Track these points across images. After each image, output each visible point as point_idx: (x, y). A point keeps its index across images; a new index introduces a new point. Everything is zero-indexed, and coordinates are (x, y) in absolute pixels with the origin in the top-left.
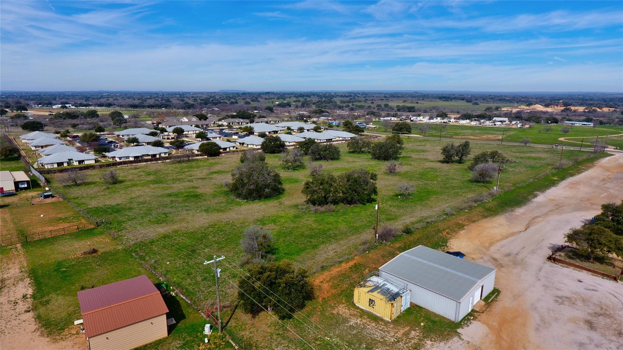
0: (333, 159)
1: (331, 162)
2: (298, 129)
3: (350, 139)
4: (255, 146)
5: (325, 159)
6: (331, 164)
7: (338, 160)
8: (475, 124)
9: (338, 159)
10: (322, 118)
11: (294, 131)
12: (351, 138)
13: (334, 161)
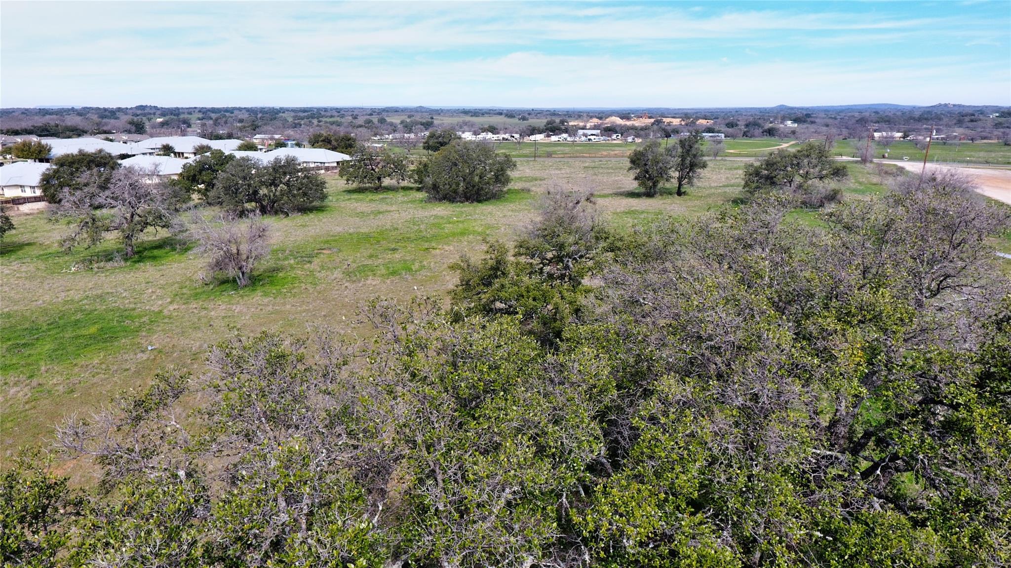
0: (304, 210)
1: (299, 219)
2: (197, 149)
3: (335, 164)
4: (28, 190)
5: (276, 213)
6: (304, 226)
7: (323, 211)
8: (557, 139)
9: (320, 209)
10: (258, 136)
11: (185, 155)
12: (338, 163)
13: (312, 216)
